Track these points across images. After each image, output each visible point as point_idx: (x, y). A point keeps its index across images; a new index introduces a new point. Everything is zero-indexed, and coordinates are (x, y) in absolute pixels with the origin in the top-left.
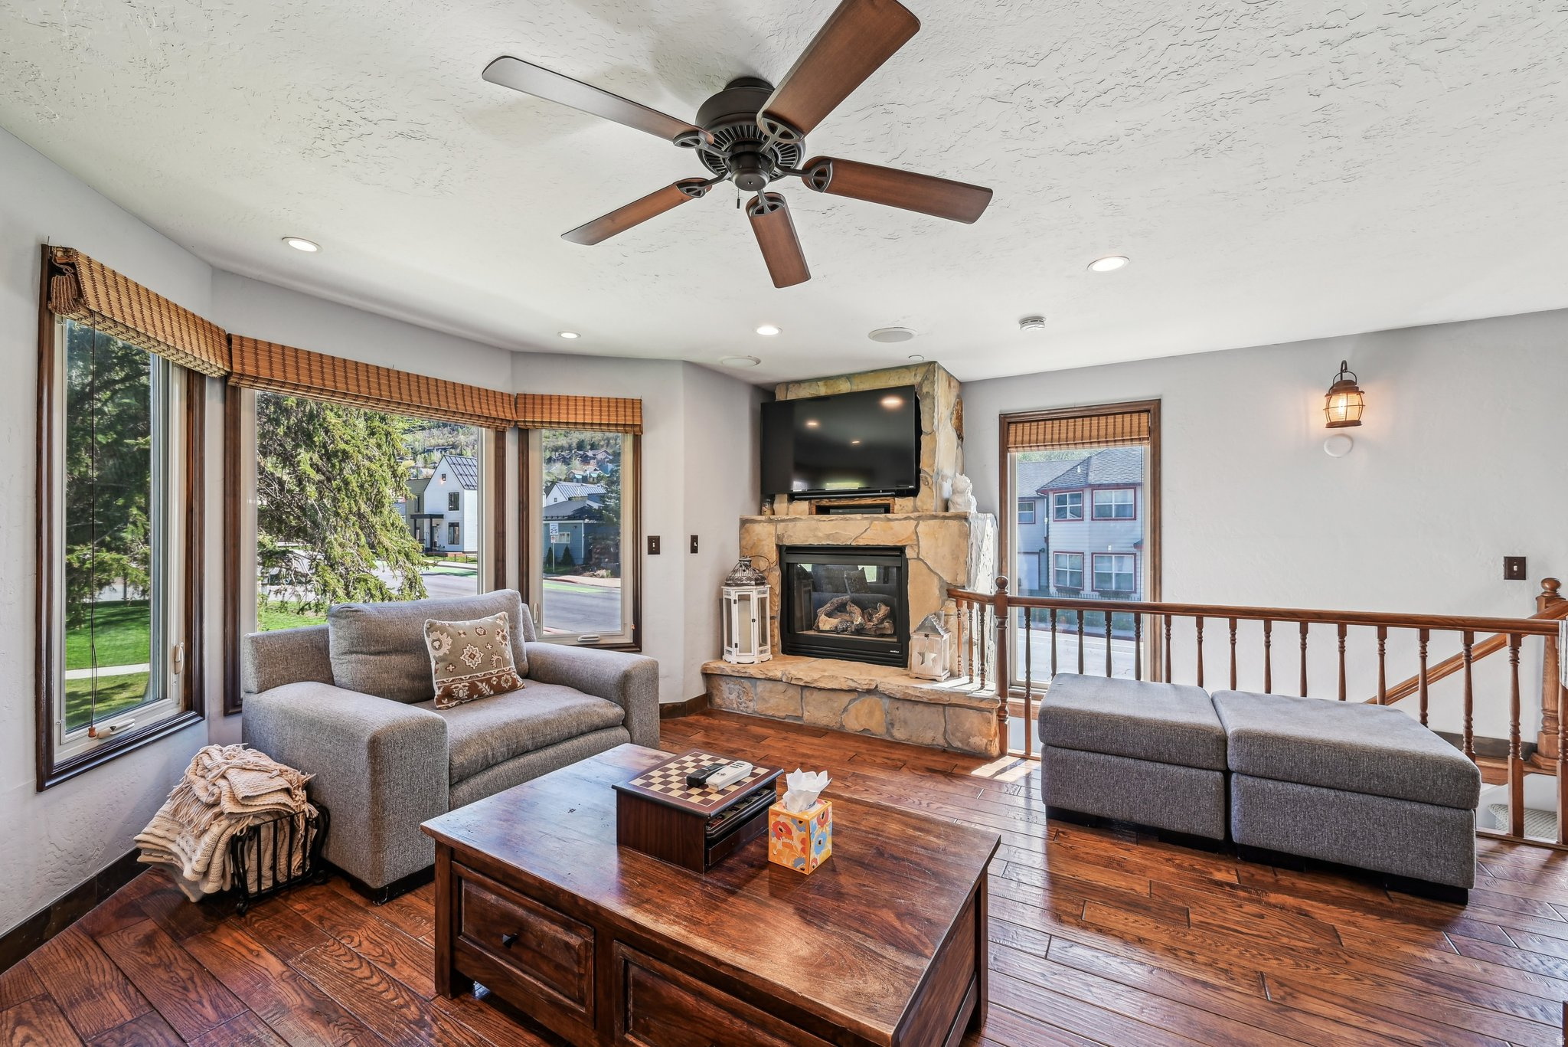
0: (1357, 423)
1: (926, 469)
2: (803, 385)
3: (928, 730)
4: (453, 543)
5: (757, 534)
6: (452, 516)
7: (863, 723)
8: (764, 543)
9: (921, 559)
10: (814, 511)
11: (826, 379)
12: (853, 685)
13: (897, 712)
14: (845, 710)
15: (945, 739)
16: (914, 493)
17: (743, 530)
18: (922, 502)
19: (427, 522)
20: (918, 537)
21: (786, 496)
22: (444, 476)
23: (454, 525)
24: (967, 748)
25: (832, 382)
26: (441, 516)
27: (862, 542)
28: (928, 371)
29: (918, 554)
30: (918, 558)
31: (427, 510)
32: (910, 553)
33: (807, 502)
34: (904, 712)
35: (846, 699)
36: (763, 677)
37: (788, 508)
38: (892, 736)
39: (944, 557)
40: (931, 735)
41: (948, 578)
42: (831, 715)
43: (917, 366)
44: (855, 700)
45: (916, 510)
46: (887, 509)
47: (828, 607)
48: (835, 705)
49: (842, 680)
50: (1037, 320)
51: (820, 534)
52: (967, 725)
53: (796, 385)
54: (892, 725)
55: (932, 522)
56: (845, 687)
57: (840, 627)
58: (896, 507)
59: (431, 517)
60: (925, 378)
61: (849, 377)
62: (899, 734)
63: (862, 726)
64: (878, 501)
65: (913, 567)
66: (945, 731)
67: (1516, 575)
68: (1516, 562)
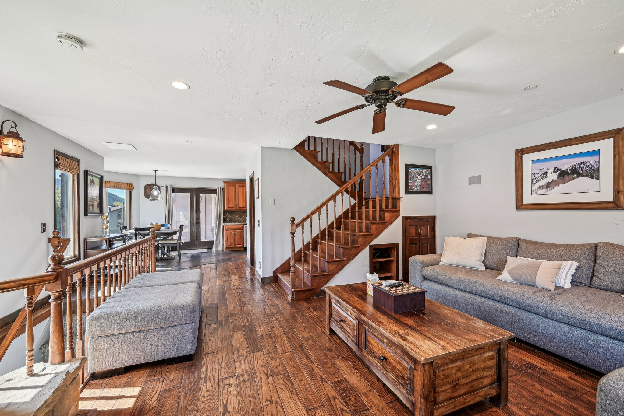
67: (44, 231)
68: (44, 225)
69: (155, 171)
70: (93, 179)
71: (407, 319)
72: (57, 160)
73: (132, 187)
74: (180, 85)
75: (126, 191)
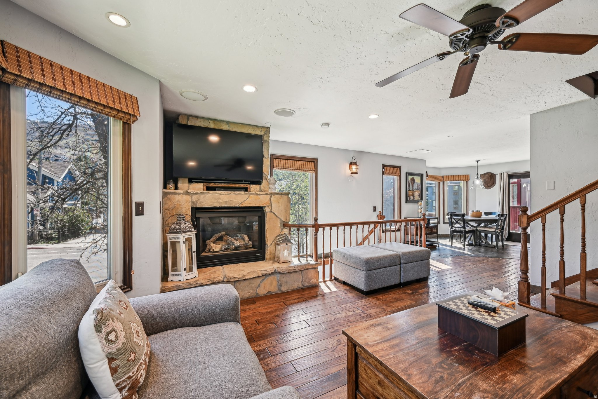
0: (356, 173)
1: (265, 173)
2: (199, 120)
3: (295, 282)
5: (177, 201)
7: (267, 289)
8: (183, 206)
9: (272, 212)
10: (205, 189)
11: (215, 120)
12: (264, 272)
13: (283, 279)
14: (259, 286)
15: (302, 284)
16: (259, 183)
17: (166, 199)
18: (264, 187)
20: (271, 202)
21: (187, 180)
24: (309, 285)
25: (218, 123)
27: (244, 205)
28: (267, 131)
29: (271, 210)
30: (271, 212)
32: (267, 209)
33: (202, 184)
34: (286, 278)
35: (259, 280)
36: (210, 283)
37: (189, 186)
38: (281, 291)
39: (282, 211)
40: (297, 285)
41: (283, 220)
42: (251, 291)
43: (262, 127)
44: (263, 280)
45: (261, 191)
46: (246, 189)
47: (214, 238)
48: (253, 285)
49: (259, 272)
50: (327, 124)
51: (221, 201)
52: (310, 275)
53: (195, 119)
54: (281, 285)
55: (277, 196)
56: (260, 275)
57: (223, 248)
58: (252, 189)
60: (265, 134)
61: (228, 123)
62: (284, 289)
63: (267, 291)
64: (242, 186)
65: (268, 216)
66: (302, 281)
67: (375, 210)
68: (375, 208)
69: (477, 161)
70: (413, 178)
71: (424, 337)
72: (384, 170)
73: (468, 178)
74: (373, 117)
75: (463, 182)
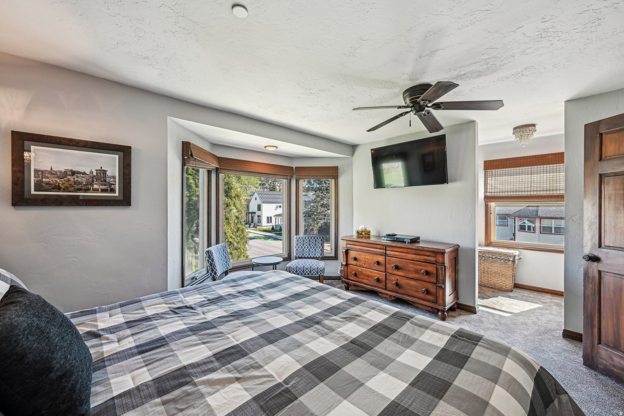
4: (258, 223)
6: (258, 213)
19: (250, 215)
22: (256, 199)
23: (259, 216)
26: (255, 213)
31: (250, 211)
59: (252, 213)
